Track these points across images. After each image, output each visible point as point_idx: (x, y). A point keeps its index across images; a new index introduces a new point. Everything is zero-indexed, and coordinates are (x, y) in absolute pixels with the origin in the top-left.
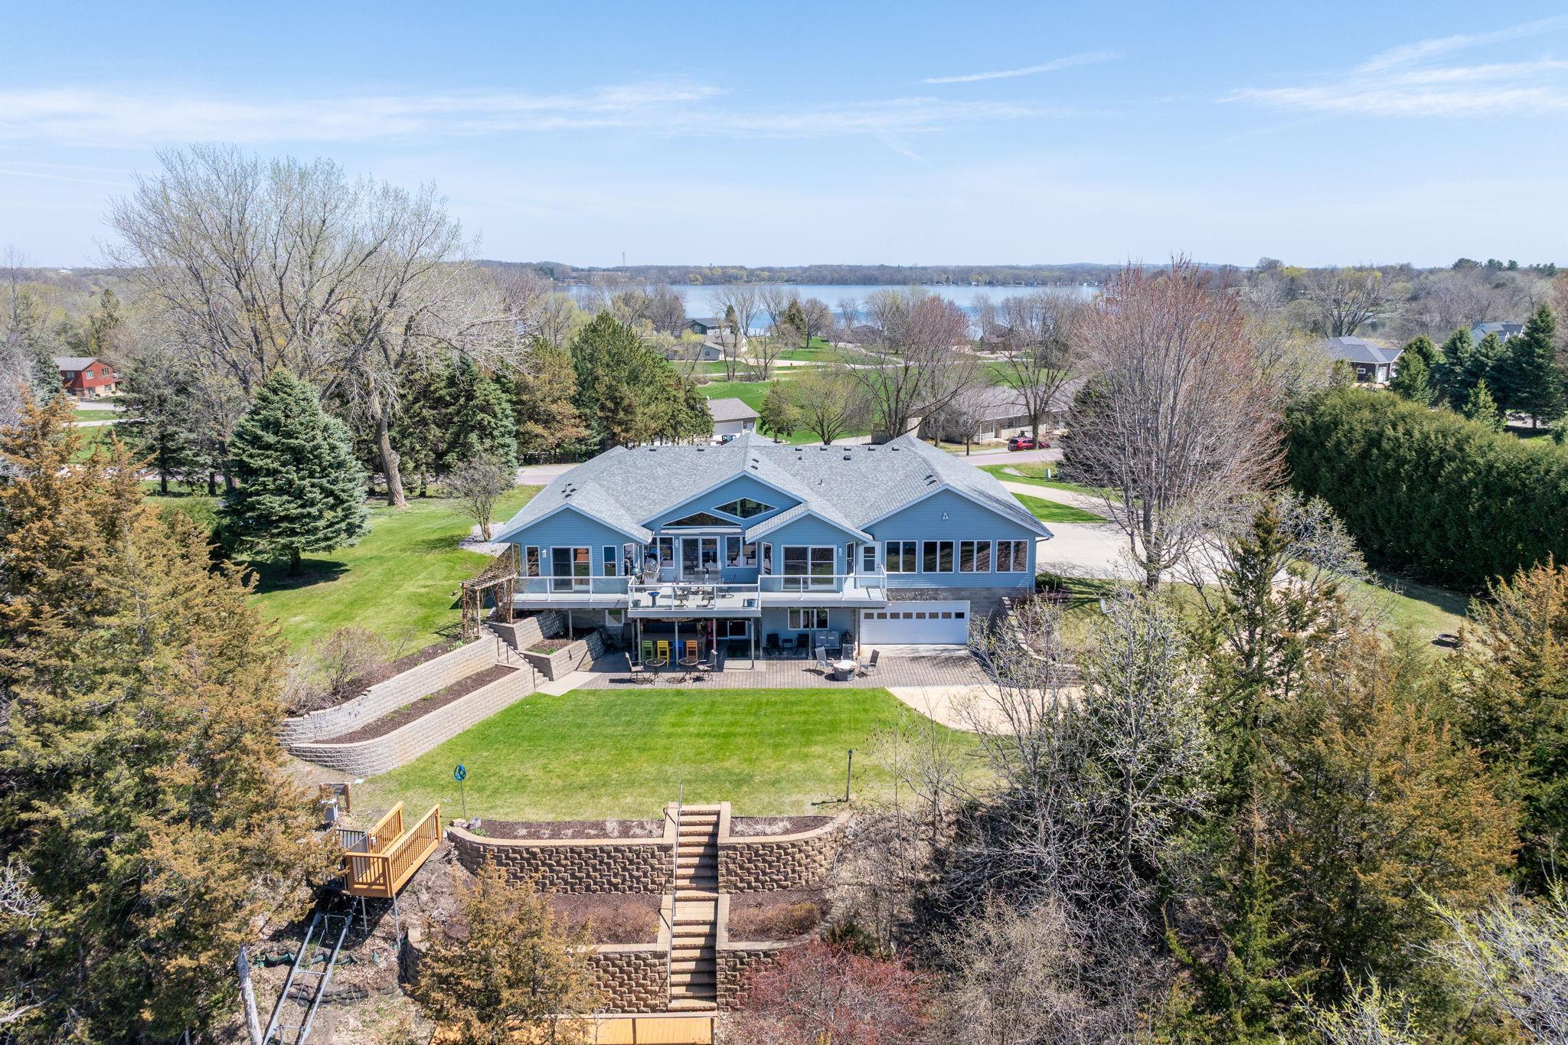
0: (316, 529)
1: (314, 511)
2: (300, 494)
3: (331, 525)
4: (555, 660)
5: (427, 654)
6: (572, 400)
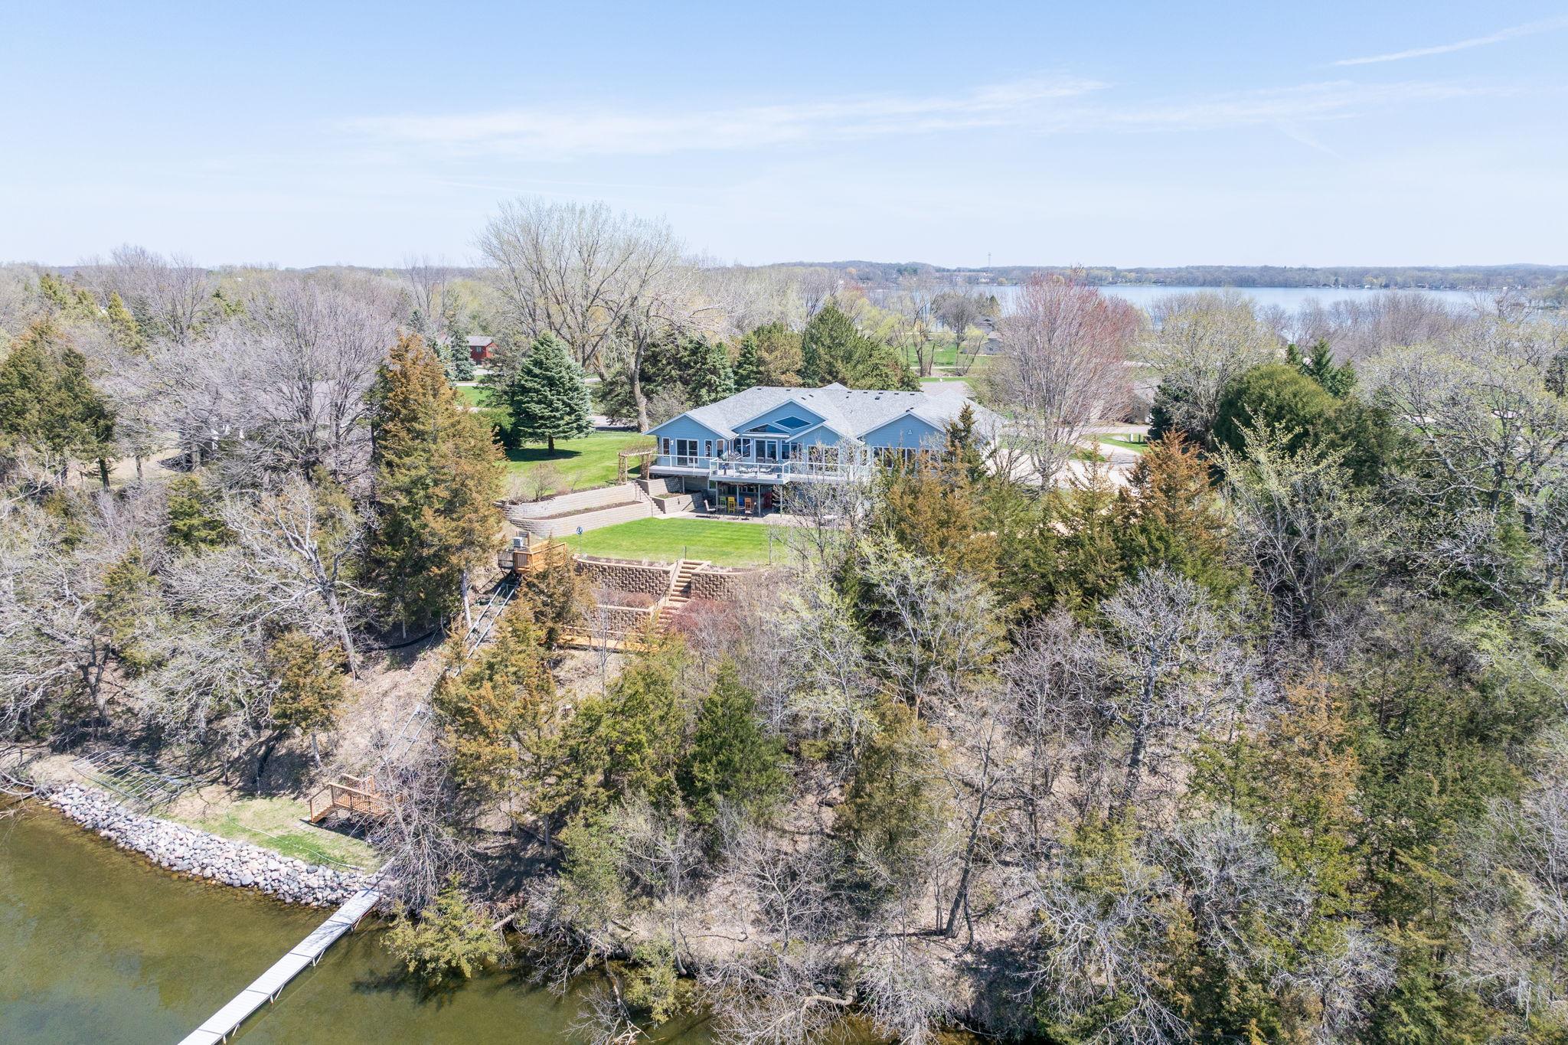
0: (559, 426)
1: (558, 414)
2: (550, 404)
3: (568, 424)
4: (667, 502)
5: (593, 488)
6: (798, 372)
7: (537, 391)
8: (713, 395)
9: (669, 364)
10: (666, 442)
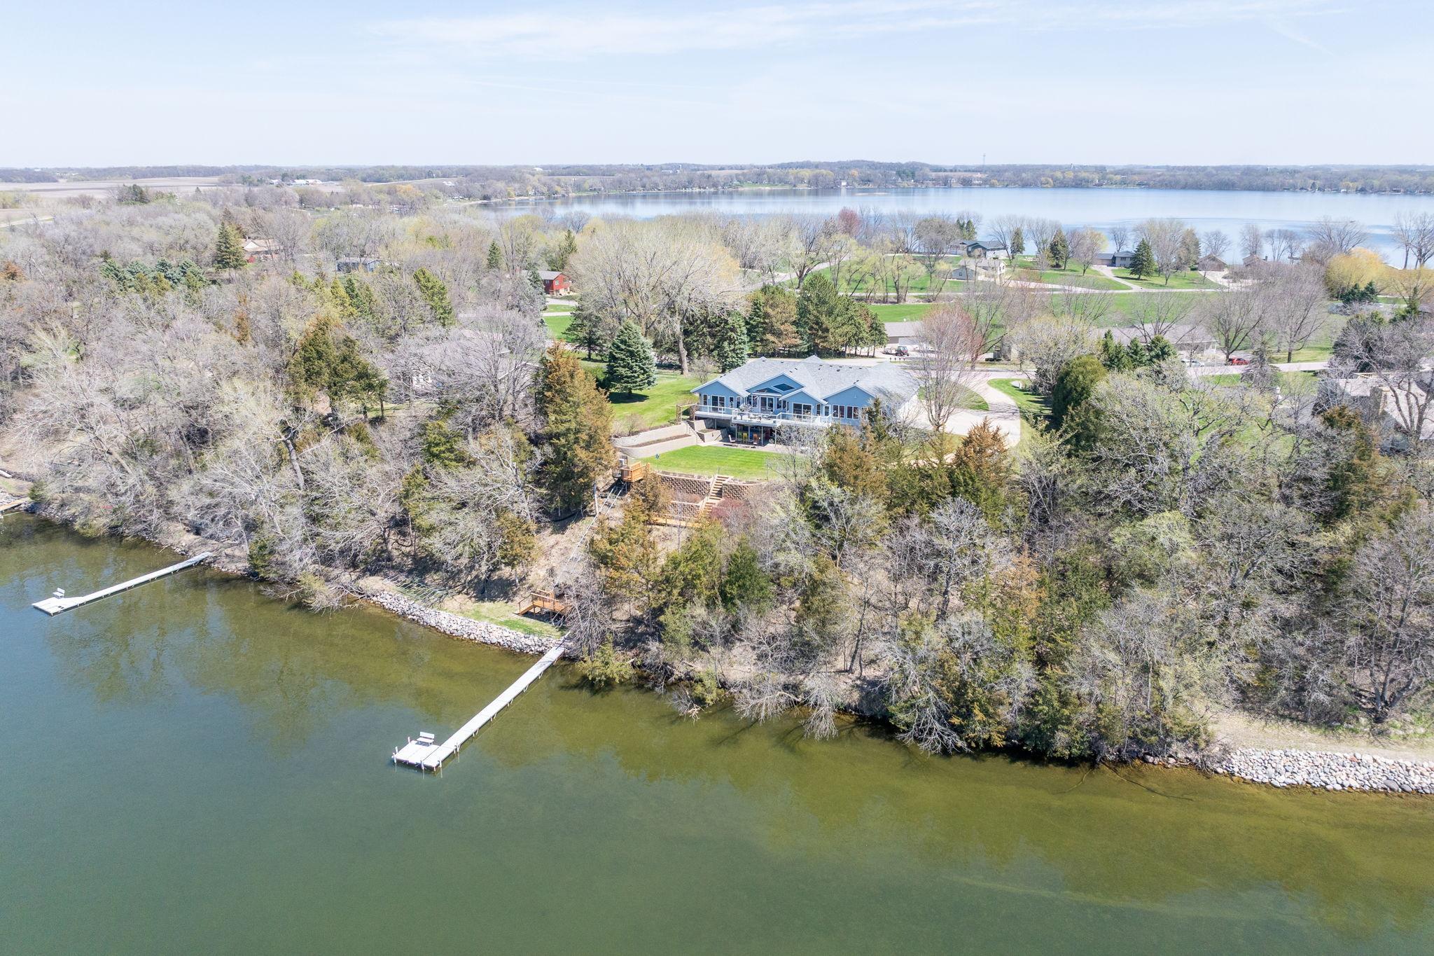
0: (637, 382)
1: (636, 375)
3: (642, 380)
4: (706, 435)
5: (662, 427)
6: (794, 323)
7: (623, 360)
8: (732, 347)
9: (702, 323)
10: (705, 397)
